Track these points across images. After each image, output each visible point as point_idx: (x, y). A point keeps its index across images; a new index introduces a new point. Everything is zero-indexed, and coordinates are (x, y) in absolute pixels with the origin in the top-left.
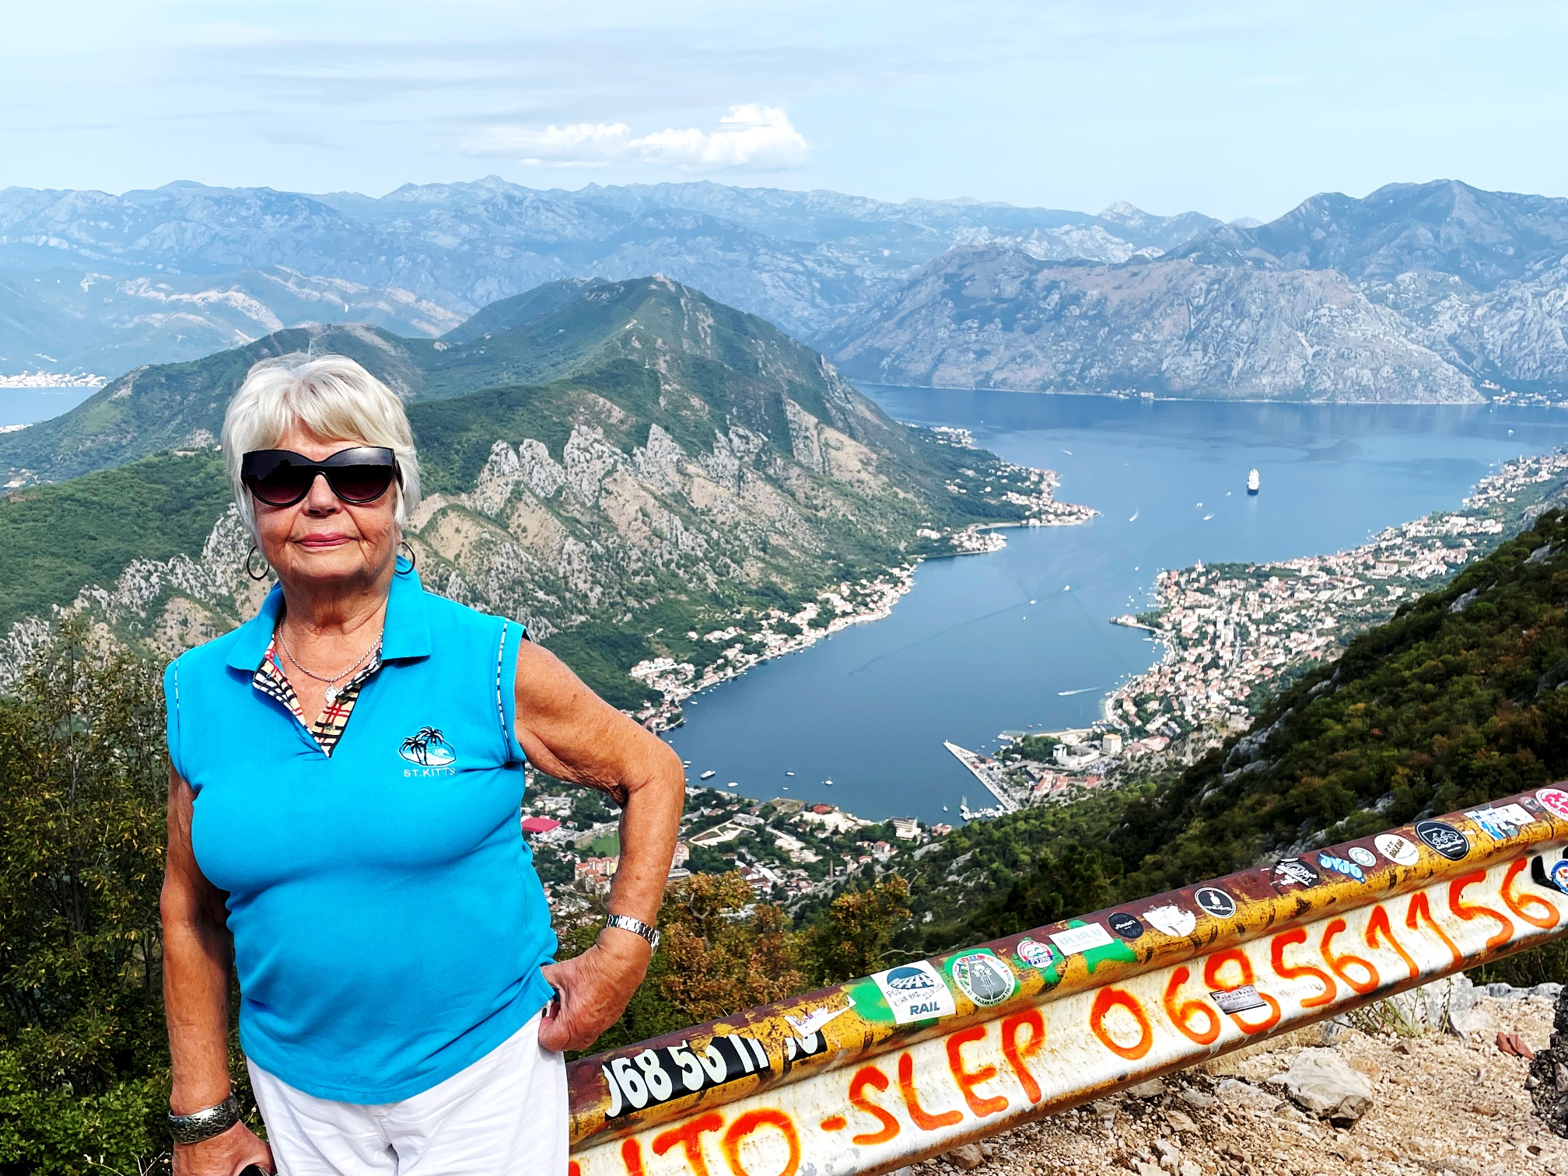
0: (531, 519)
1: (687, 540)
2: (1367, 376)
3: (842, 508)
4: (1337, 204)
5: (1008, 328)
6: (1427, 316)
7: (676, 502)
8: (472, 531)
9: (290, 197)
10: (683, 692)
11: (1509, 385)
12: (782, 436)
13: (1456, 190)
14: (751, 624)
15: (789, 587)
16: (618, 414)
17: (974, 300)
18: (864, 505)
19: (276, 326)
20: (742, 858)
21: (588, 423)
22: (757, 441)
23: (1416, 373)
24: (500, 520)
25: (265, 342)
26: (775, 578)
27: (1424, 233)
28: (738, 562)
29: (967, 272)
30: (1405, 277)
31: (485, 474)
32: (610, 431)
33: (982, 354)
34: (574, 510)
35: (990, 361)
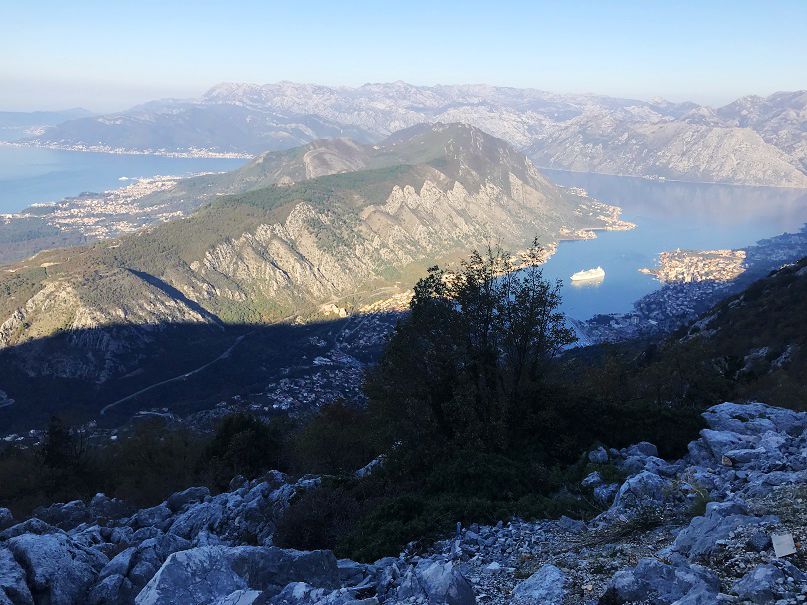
0: (407, 215)
1: (466, 228)
3: (529, 218)
4: (754, 99)
5: (605, 147)
6: (790, 149)
7: (462, 213)
8: (384, 219)
9: (323, 87)
12: (507, 188)
16: (443, 176)
17: (591, 136)
18: (538, 217)
19: (315, 137)
21: (430, 180)
22: (497, 190)
23: (782, 174)
24: (396, 218)
25: (312, 144)
27: (792, 114)
29: (590, 124)
30: (782, 132)
31: (390, 199)
32: (439, 183)
33: (593, 158)
34: (423, 214)
35: (596, 161)
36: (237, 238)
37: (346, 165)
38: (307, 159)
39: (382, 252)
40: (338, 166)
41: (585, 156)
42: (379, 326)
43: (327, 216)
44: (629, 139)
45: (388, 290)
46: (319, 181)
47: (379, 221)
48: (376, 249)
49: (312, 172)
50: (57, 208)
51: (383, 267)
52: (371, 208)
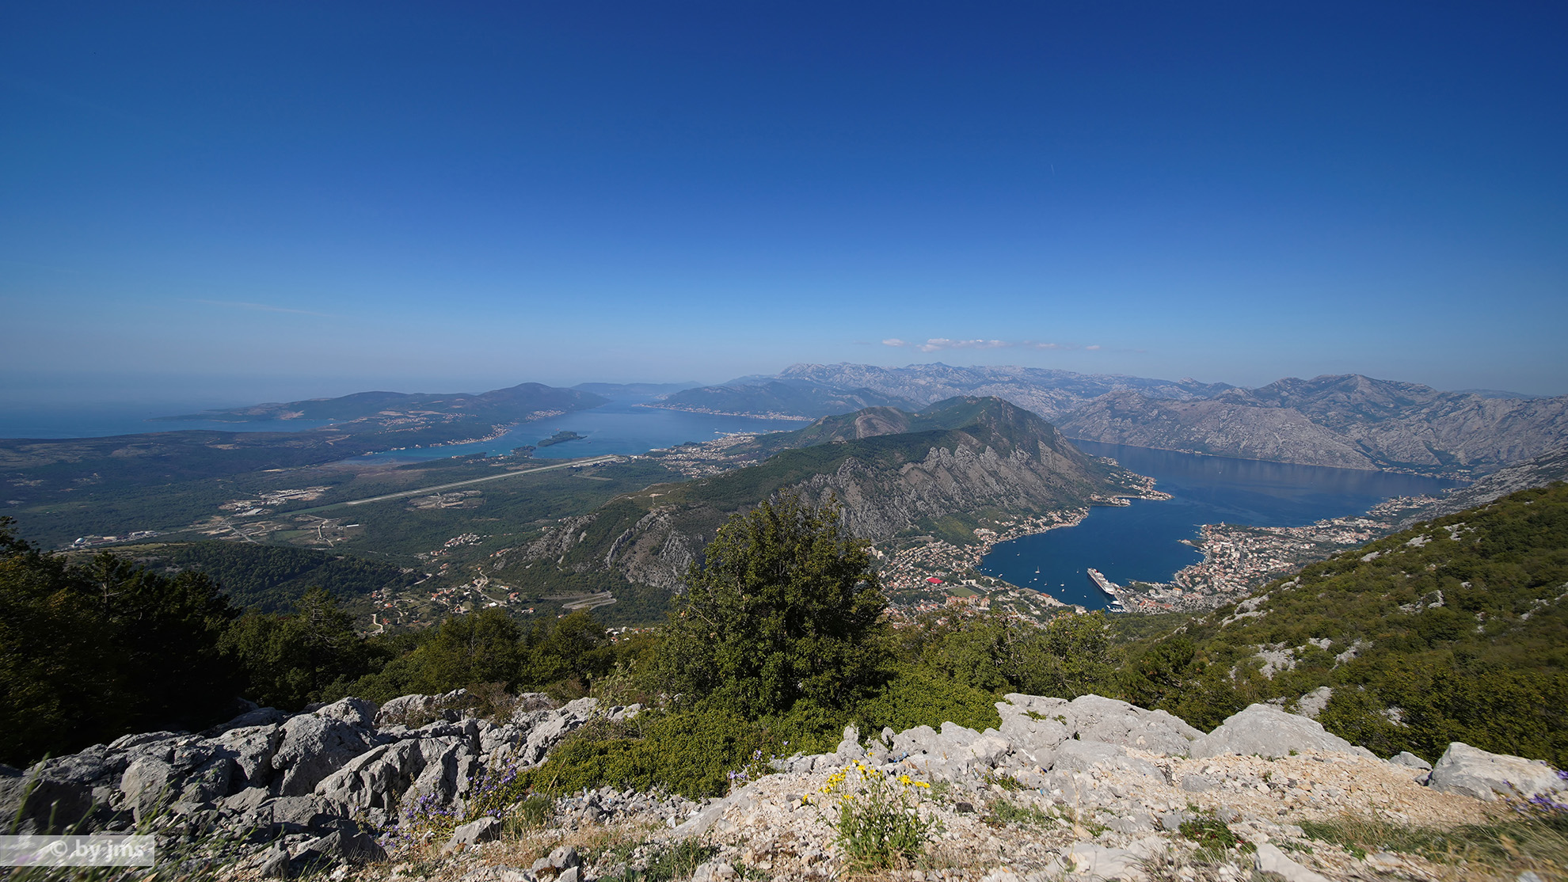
0: (942, 473)
1: (997, 488)
2: (1310, 453)
3: (1060, 483)
4: (1295, 382)
5: (1135, 420)
6: (1344, 430)
7: (994, 474)
8: (921, 476)
9: (875, 367)
10: (993, 542)
11: (1391, 464)
12: (1035, 453)
13: (1359, 378)
14: (1020, 522)
15: (1036, 509)
16: (975, 441)
17: (1119, 411)
18: (1068, 483)
19: (866, 406)
20: (1011, 608)
21: (964, 444)
22: (1026, 456)
23: (1338, 454)
24: (932, 474)
25: (863, 411)
26: (1030, 505)
27: (1341, 396)
28: (1017, 498)
29: (1117, 400)
30: (1331, 414)
31: (927, 458)
32: (972, 447)
33: (1122, 431)
34: (957, 473)
35: (1126, 434)
36: (797, 485)
37: (890, 428)
38: (858, 422)
39: (918, 504)
40: (884, 429)
41: (1115, 428)
42: (913, 571)
43: (872, 470)
44: (1159, 415)
45: (922, 539)
46: (869, 441)
47: (917, 477)
48: (914, 502)
49: (861, 433)
50: (668, 453)
51: (918, 518)
52: (910, 465)
